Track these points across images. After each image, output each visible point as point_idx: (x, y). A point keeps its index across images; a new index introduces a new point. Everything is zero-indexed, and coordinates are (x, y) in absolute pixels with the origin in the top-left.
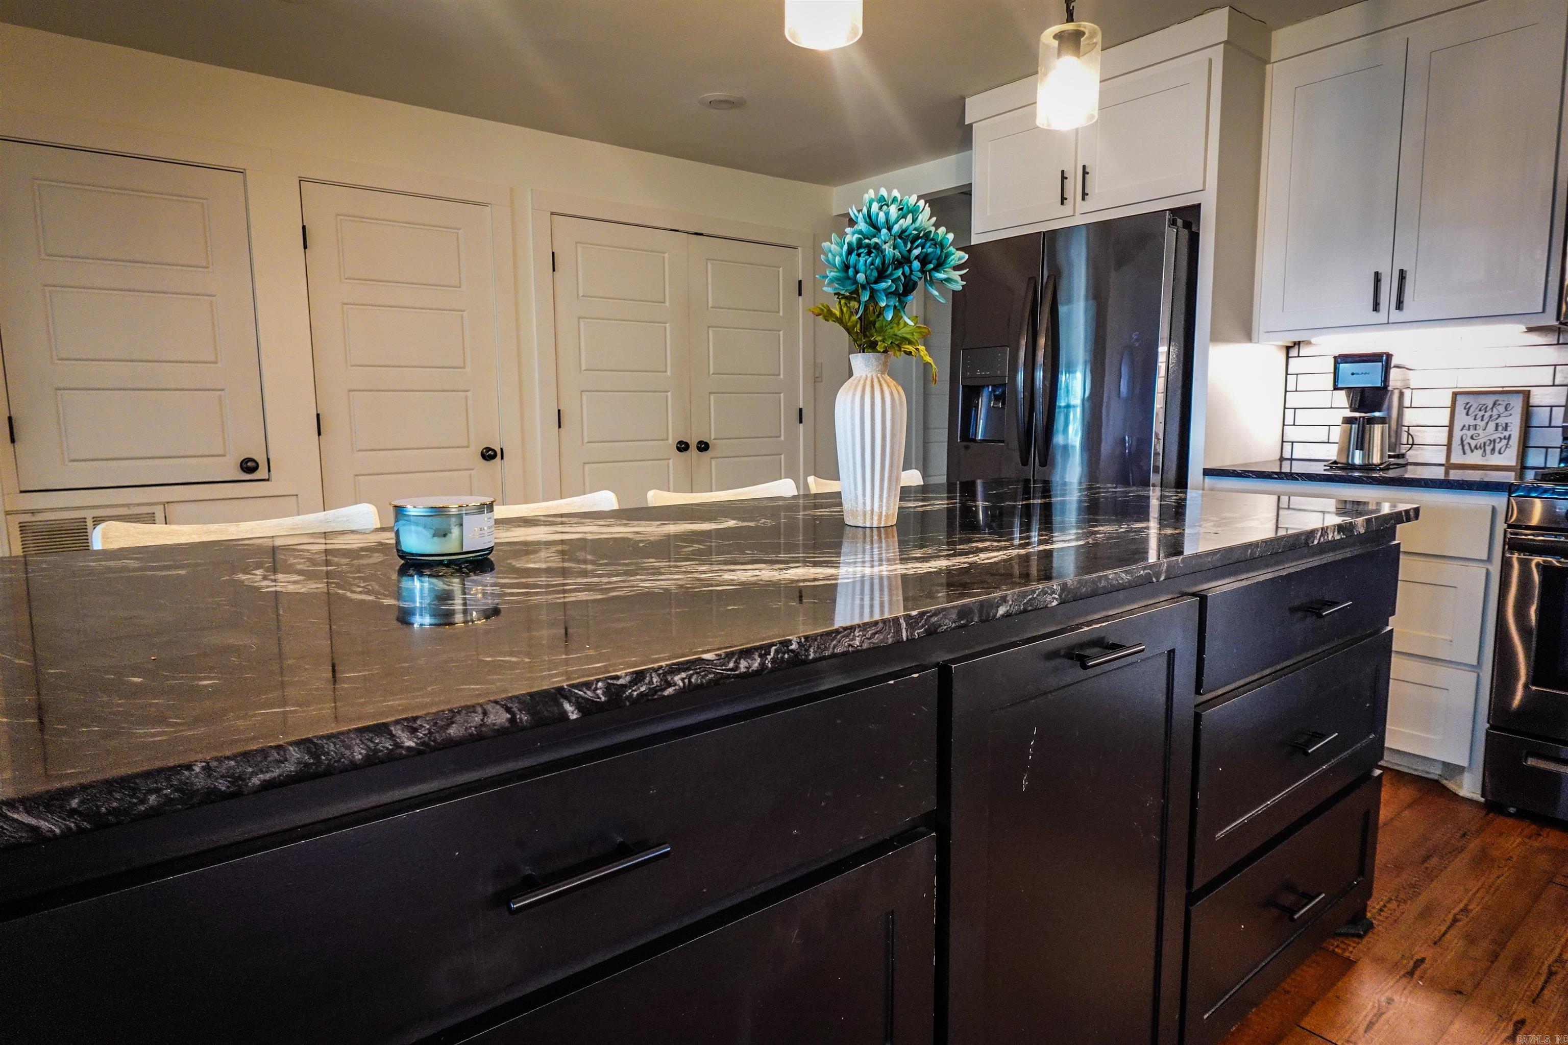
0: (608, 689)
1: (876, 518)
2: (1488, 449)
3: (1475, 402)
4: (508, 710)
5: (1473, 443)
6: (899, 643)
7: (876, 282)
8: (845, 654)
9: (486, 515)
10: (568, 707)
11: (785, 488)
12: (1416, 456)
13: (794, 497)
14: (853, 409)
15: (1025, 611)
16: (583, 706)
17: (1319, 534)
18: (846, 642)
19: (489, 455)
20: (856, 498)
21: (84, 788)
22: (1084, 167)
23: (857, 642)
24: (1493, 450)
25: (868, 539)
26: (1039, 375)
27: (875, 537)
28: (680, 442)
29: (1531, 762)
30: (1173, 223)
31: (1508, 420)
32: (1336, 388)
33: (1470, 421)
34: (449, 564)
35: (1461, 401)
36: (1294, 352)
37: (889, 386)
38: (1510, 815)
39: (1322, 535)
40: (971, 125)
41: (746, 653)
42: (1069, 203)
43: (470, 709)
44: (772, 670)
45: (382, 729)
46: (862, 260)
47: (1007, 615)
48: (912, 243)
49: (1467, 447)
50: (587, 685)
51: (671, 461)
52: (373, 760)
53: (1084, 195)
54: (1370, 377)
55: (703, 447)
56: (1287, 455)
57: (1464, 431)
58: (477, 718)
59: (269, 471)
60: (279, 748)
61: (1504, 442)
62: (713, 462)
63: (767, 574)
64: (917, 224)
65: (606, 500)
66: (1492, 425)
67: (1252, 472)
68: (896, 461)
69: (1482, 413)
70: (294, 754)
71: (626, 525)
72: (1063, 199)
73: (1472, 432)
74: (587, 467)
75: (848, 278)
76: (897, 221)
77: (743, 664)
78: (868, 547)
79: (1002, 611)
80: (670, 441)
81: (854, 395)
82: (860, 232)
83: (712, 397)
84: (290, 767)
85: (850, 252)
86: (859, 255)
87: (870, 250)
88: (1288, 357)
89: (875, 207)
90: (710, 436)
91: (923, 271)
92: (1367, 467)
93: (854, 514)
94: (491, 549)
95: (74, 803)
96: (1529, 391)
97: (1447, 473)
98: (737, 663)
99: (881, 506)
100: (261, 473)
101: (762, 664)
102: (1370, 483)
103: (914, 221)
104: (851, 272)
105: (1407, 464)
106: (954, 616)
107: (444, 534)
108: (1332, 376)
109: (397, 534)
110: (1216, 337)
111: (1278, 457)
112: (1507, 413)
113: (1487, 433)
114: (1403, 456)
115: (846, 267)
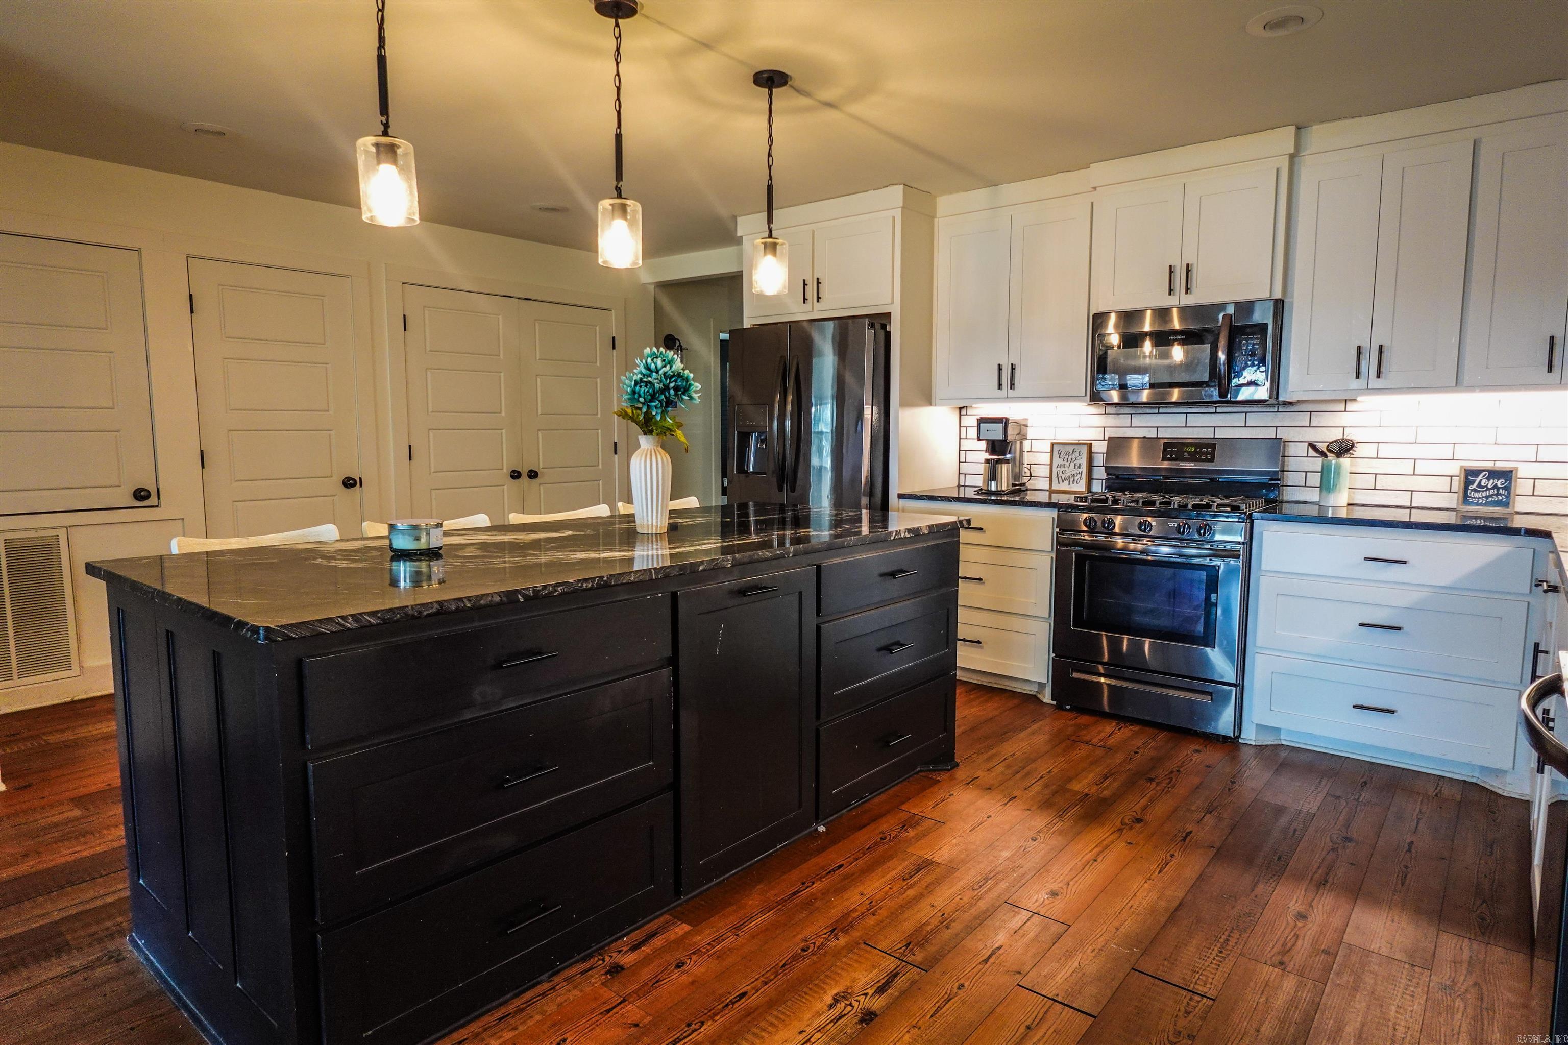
0: (534, 590)
1: (654, 529)
2: (1071, 480)
3: (1064, 449)
4: (500, 596)
5: (1063, 476)
6: (651, 580)
7: (651, 401)
8: (627, 583)
9: (440, 529)
10: (520, 597)
11: (602, 510)
12: (1035, 484)
13: (608, 517)
14: (640, 467)
15: (713, 569)
16: (524, 596)
17: (894, 534)
18: (628, 578)
19: (349, 483)
20: (643, 517)
21: (382, 610)
22: (818, 279)
23: (632, 578)
24: (1074, 480)
25: (650, 540)
26: (788, 423)
27: (654, 539)
28: (514, 471)
29: (1075, 675)
30: (872, 326)
31: (1080, 461)
32: (979, 439)
33: (1060, 461)
34: (421, 554)
35: (1056, 448)
36: (964, 412)
37: (660, 454)
38: (1067, 710)
39: (896, 534)
40: (741, 237)
41: (586, 580)
42: (809, 301)
43: (488, 595)
44: (597, 588)
45: (460, 599)
46: (642, 390)
47: (704, 570)
48: (670, 379)
49: (1060, 479)
50: (527, 589)
51: (505, 487)
52: (458, 610)
53: (818, 298)
54: (996, 432)
55: (533, 475)
56: (962, 483)
57: (1059, 469)
58: (490, 598)
59: (159, 498)
60: (431, 603)
61: (1079, 476)
62: (541, 487)
63: (592, 555)
64: (673, 369)
65: (482, 520)
66: (1072, 465)
67: (926, 496)
68: (665, 496)
69: (1067, 457)
70: (436, 606)
71: (505, 535)
72: (805, 300)
73: (1062, 469)
74: (433, 492)
75: (635, 398)
76: (661, 369)
77: (585, 585)
78: (650, 545)
79: (701, 568)
80: (505, 470)
81: (640, 460)
82: (641, 373)
83: (540, 434)
84: (434, 610)
85: (636, 384)
86: (641, 387)
87: (647, 383)
88: (960, 415)
89: (649, 360)
90: (539, 466)
91: (676, 395)
92: (997, 493)
93: (642, 526)
94: (440, 548)
95: (379, 615)
96: (1091, 444)
97: (1050, 497)
98: (582, 584)
99: (657, 522)
100: (153, 500)
101: (592, 585)
102: (991, 504)
103: (671, 367)
104: (636, 396)
105: (1027, 490)
106: (677, 570)
107: (418, 539)
108: (976, 429)
109: (391, 540)
110: (905, 404)
111: (957, 484)
112: (1079, 457)
113: (1070, 470)
114: (1024, 484)
115: (634, 392)
